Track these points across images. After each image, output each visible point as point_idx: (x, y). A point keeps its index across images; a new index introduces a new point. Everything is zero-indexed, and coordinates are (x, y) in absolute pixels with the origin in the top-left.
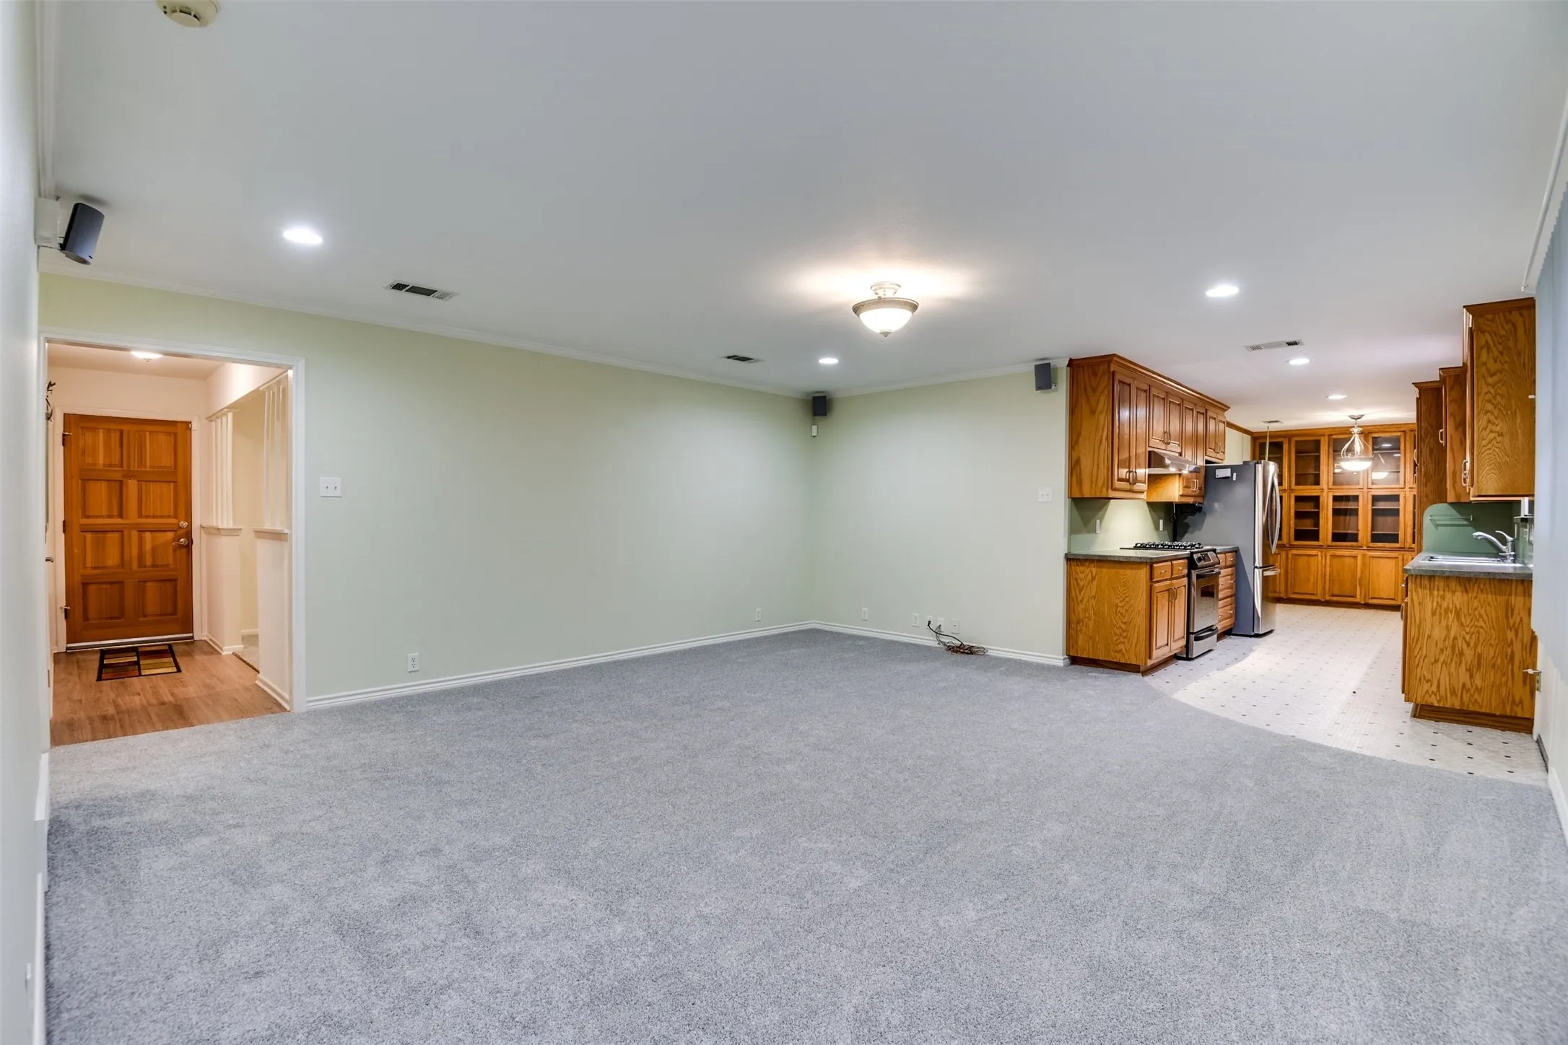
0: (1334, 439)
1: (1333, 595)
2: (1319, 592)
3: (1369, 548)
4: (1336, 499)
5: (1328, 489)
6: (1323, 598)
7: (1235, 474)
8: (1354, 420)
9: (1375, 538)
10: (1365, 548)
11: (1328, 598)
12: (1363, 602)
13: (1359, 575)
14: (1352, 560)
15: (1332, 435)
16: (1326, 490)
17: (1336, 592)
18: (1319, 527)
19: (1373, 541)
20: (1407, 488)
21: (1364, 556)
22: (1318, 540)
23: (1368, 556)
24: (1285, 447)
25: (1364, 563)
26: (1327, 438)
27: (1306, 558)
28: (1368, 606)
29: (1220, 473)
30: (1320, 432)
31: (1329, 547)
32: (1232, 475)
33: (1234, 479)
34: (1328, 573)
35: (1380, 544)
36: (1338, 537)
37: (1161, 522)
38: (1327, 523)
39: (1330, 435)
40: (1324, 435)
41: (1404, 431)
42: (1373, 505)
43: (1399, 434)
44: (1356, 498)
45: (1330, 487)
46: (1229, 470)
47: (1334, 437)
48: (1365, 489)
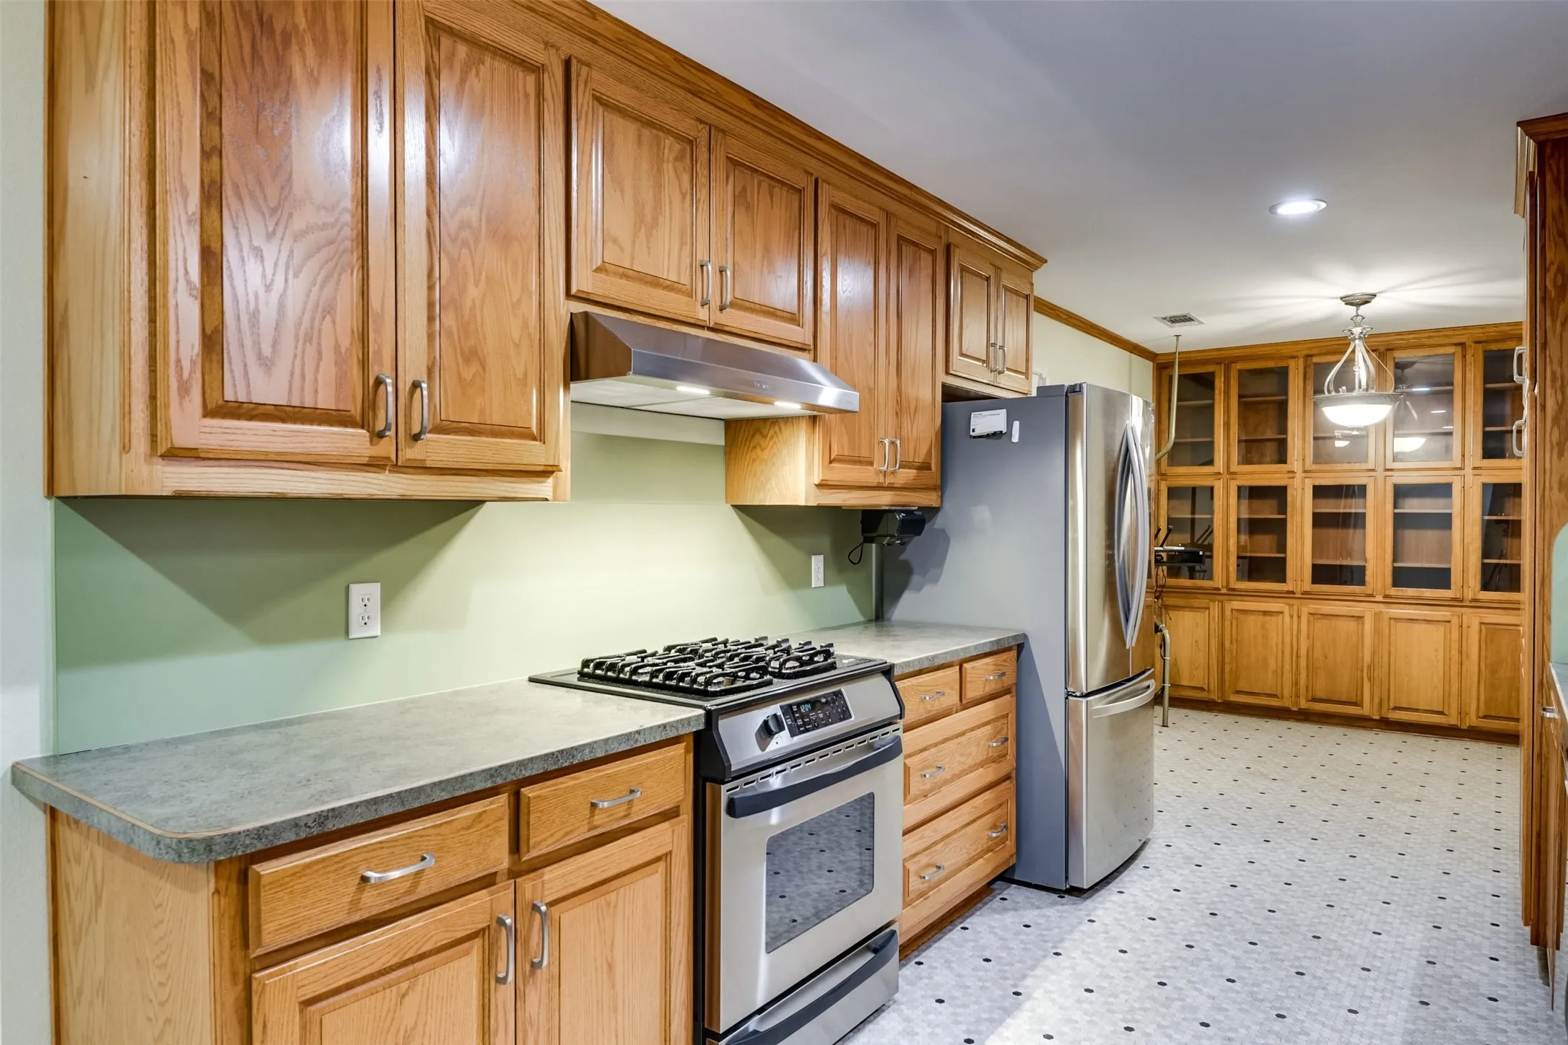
0: (1316, 364)
1: (1314, 700)
2: (1287, 692)
3: (1389, 600)
4: (1319, 492)
5: (1305, 471)
6: (1297, 703)
7: (1016, 424)
8: (1354, 308)
9: (1402, 577)
10: (1379, 598)
11: (1304, 704)
12: (1377, 718)
13: (1367, 659)
14: (1352, 624)
15: (1311, 356)
16: (1299, 474)
17: (1321, 695)
18: (1285, 552)
19: (1396, 583)
20: (1468, 470)
21: (1378, 616)
22: (1283, 580)
23: (1386, 617)
24: (1219, 383)
25: (1377, 631)
26: (1301, 361)
27: (1261, 618)
28: (1387, 725)
29: (986, 422)
30: (1286, 351)
31: (1307, 595)
32: (1010, 426)
33: (1015, 439)
34: (1303, 652)
35: (1411, 592)
36: (1323, 574)
37: (817, 563)
38: (1303, 544)
39: (1308, 356)
40: (1294, 357)
41: (1462, 345)
42: (1395, 506)
43: (1451, 350)
44: (1357, 492)
45: (1307, 468)
46: (1002, 413)
47: (1316, 360)
48: (1380, 469)
